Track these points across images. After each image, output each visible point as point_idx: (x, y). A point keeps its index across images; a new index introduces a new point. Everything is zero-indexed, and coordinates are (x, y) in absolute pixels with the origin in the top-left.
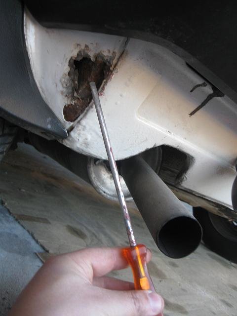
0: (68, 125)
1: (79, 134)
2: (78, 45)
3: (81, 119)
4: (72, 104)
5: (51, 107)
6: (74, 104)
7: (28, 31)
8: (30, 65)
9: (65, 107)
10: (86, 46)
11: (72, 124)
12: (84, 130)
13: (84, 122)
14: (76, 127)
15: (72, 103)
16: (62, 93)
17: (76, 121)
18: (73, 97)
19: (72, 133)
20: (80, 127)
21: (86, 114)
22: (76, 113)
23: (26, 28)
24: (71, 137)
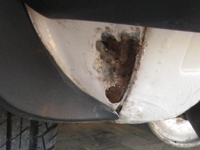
0: (115, 106)
1: (129, 110)
2: (98, 29)
3: (127, 97)
4: (112, 87)
5: (92, 95)
6: (115, 86)
7: (39, 28)
8: (55, 62)
9: (106, 91)
10: (107, 28)
11: (119, 104)
12: (132, 105)
13: (130, 99)
14: (123, 106)
15: (112, 85)
16: (99, 79)
17: (122, 100)
18: (112, 80)
19: (122, 112)
20: (128, 104)
21: (130, 91)
22: (120, 93)
23: (36, 26)
24: (122, 115)
